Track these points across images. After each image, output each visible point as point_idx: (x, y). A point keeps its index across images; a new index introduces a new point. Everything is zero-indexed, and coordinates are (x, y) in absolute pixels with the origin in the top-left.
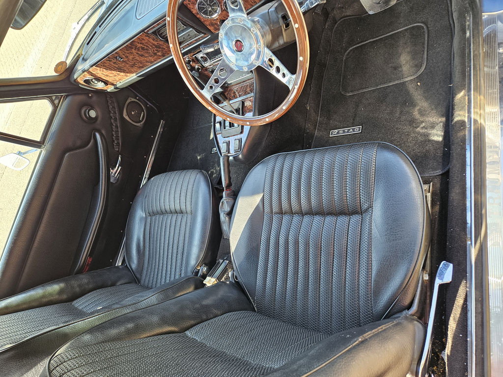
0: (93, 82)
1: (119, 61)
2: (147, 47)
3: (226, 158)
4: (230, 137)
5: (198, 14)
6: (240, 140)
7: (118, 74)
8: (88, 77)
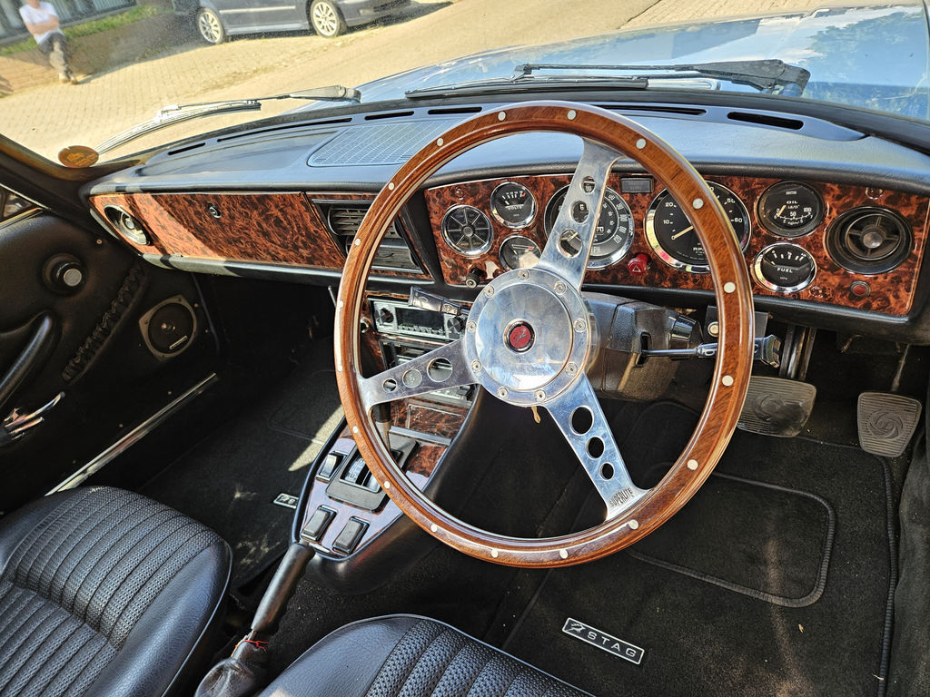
0: (124, 221)
1: (211, 216)
2: (290, 223)
3: (306, 553)
4: (344, 505)
5: (439, 228)
6: (364, 528)
7: (189, 239)
8: (121, 206)
